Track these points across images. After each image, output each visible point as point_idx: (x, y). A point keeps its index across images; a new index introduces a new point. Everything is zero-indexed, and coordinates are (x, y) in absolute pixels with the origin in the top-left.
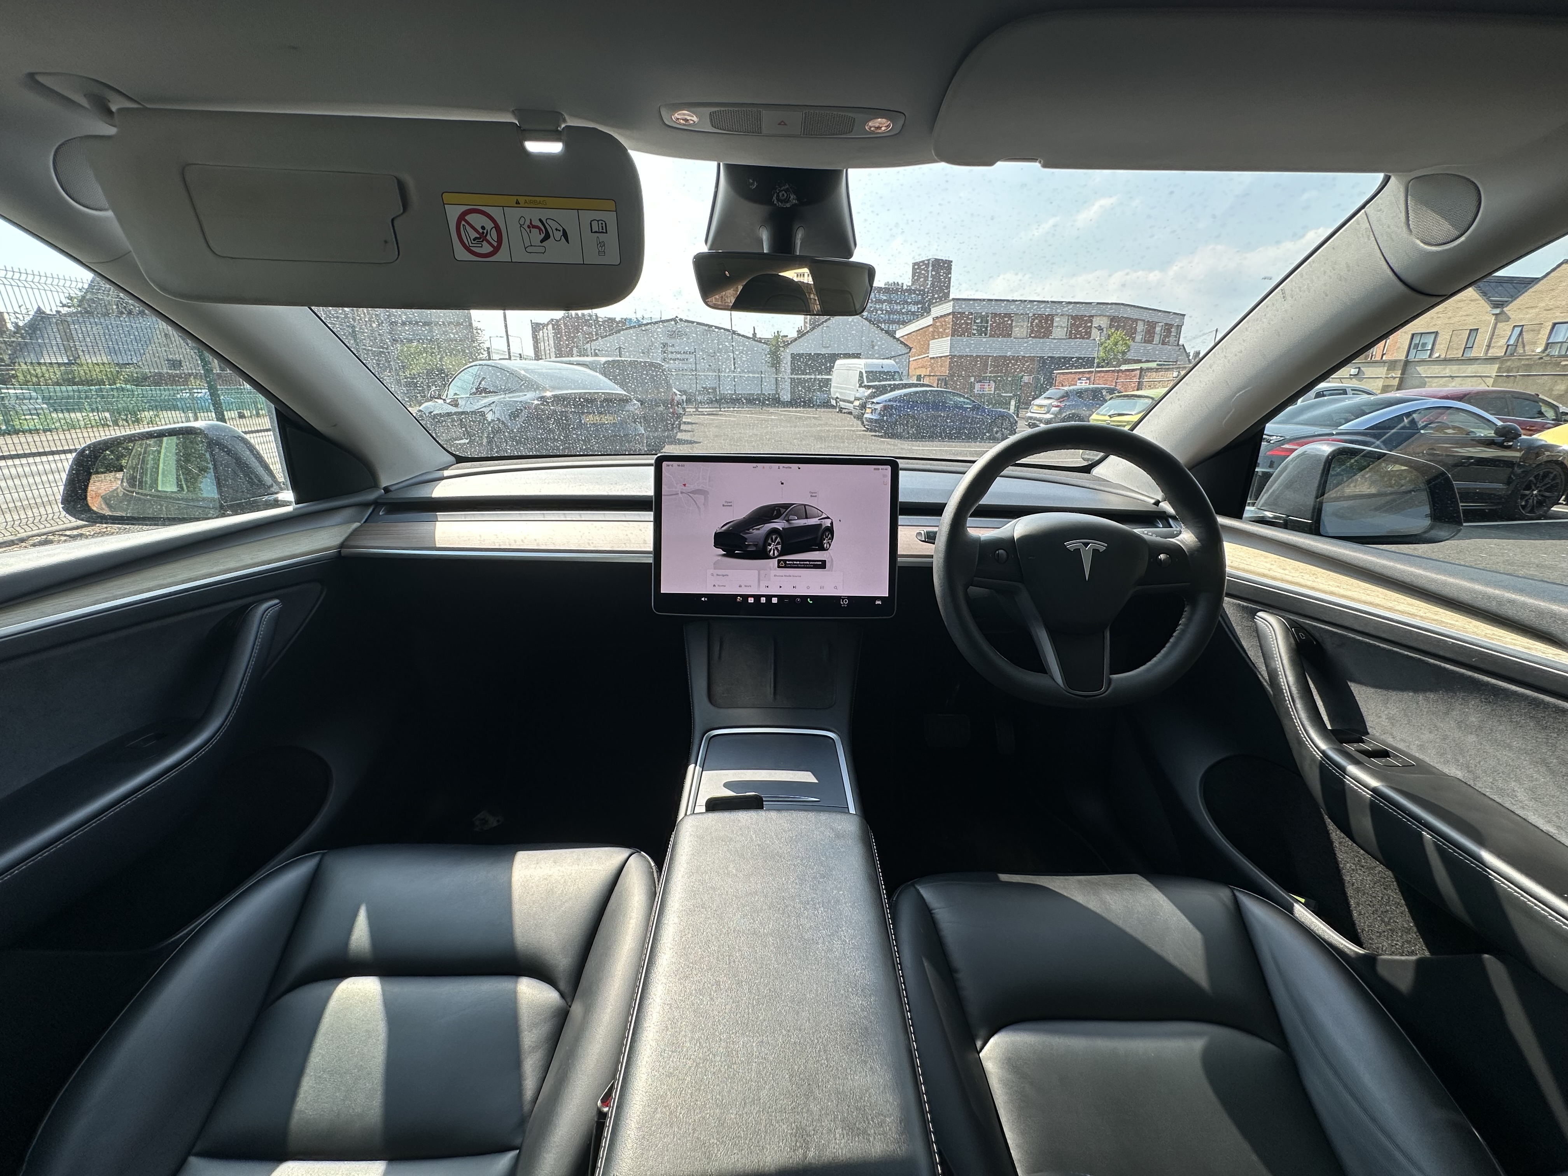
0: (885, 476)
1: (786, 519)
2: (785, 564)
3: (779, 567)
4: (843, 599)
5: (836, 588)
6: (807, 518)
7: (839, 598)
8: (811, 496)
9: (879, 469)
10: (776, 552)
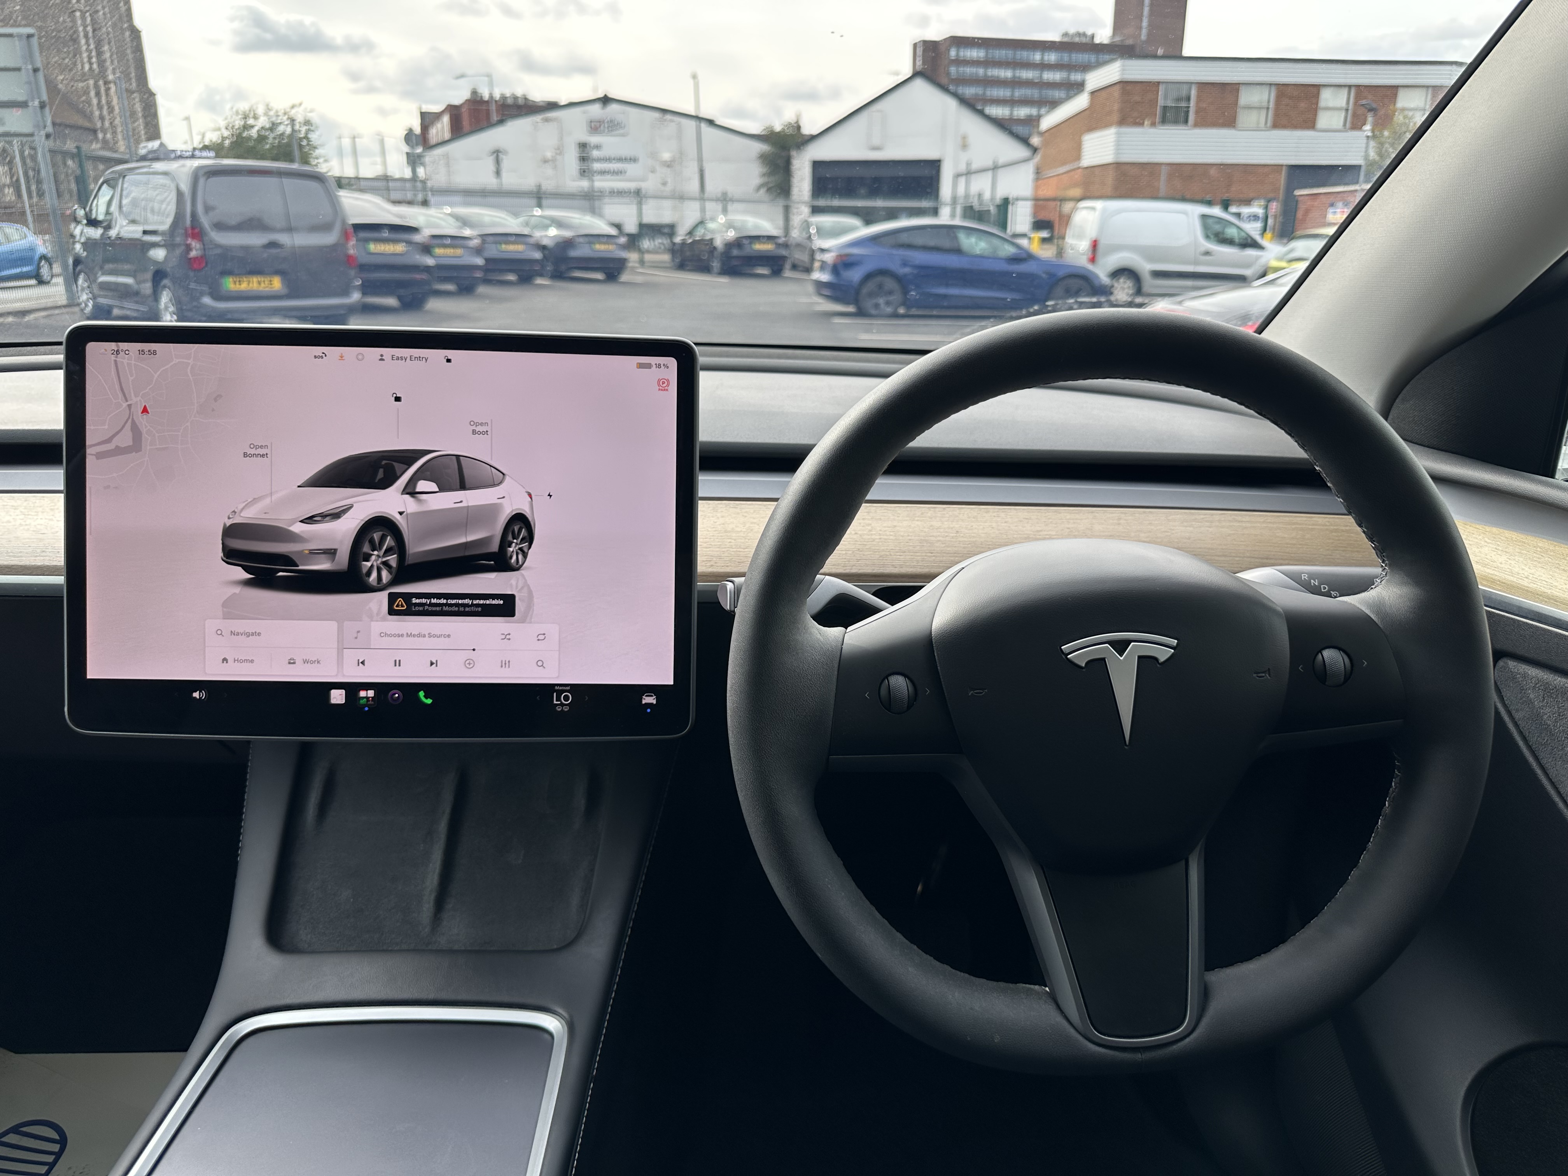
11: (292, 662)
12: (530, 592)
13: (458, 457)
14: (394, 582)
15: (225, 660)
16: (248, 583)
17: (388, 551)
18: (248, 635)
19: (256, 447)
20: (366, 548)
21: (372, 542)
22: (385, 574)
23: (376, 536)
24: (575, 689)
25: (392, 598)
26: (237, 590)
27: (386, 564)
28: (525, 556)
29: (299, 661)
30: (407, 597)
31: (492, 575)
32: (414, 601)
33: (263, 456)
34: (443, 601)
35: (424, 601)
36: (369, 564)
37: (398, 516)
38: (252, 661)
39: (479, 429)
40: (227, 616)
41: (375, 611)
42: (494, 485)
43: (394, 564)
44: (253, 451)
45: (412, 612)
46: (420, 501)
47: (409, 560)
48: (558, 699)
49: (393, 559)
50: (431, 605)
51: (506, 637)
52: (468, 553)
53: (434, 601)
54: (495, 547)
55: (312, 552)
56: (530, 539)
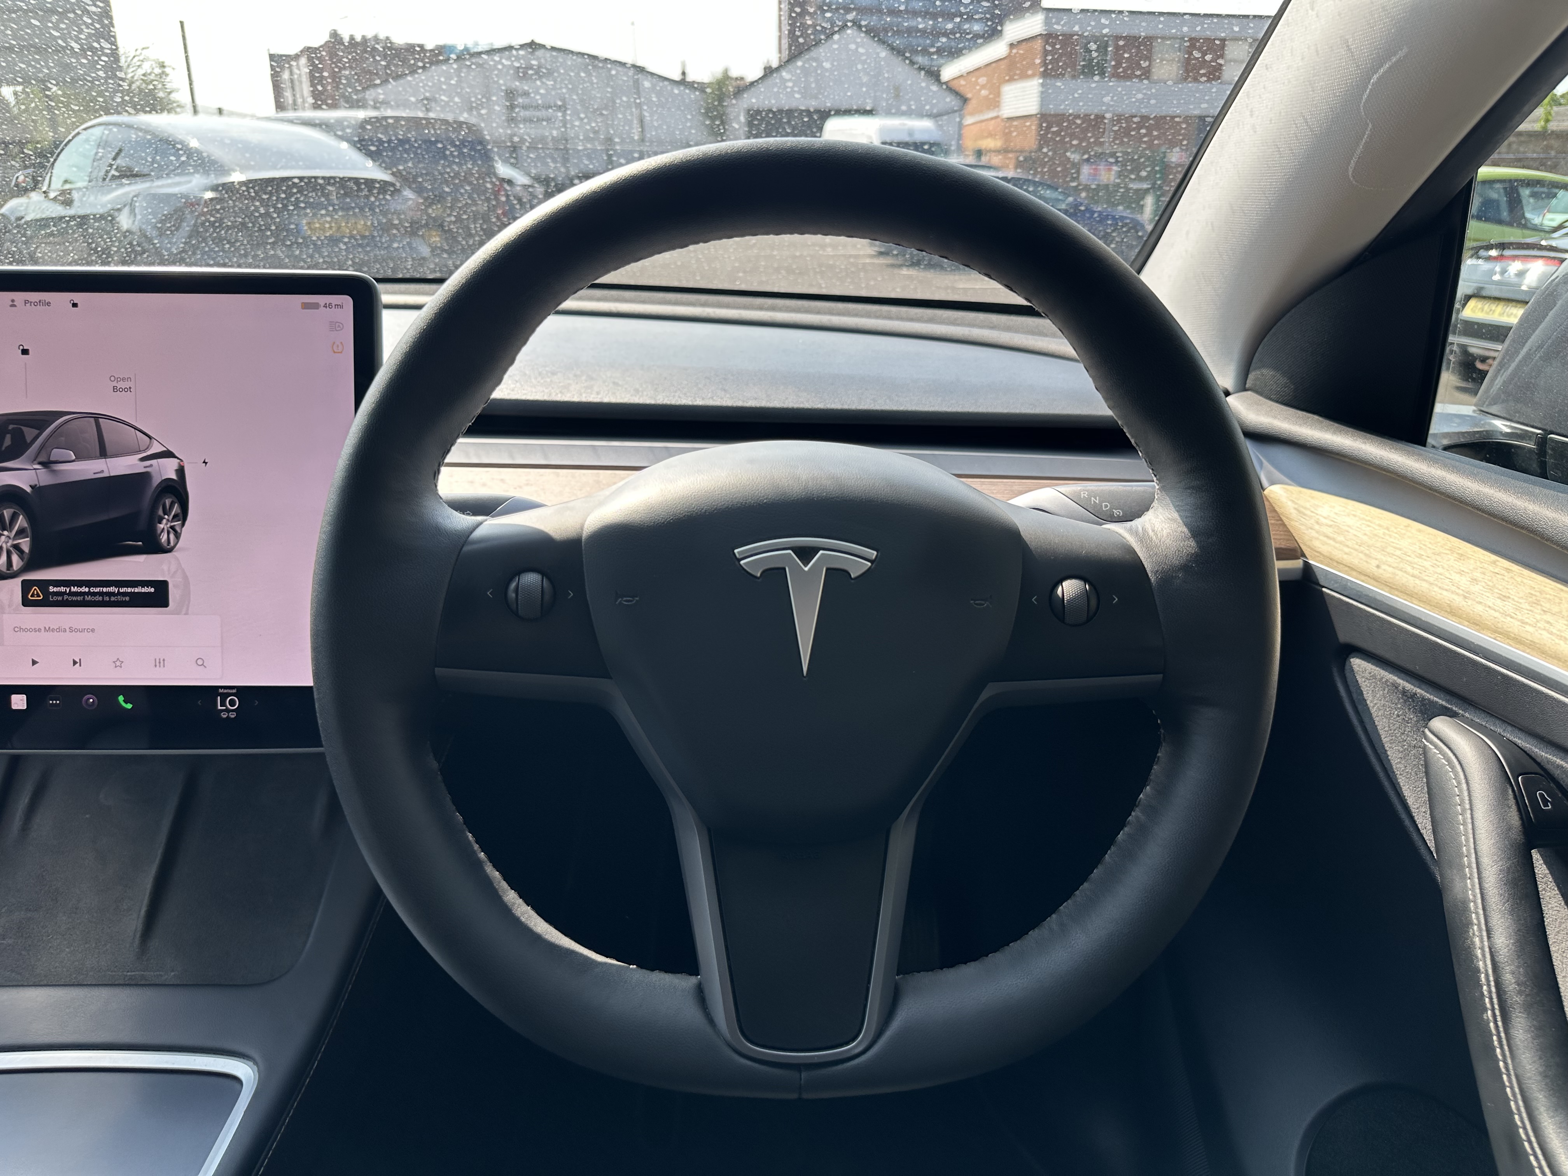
0: (334, 326)
1: (42, 459)
2: (46, 593)
3: (26, 603)
4: (224, 697)
5: (200, 663)
6: (103, 453)
7: (211, 692)
8: (115, 389)
9: (316, 306)
10: (15, 558)
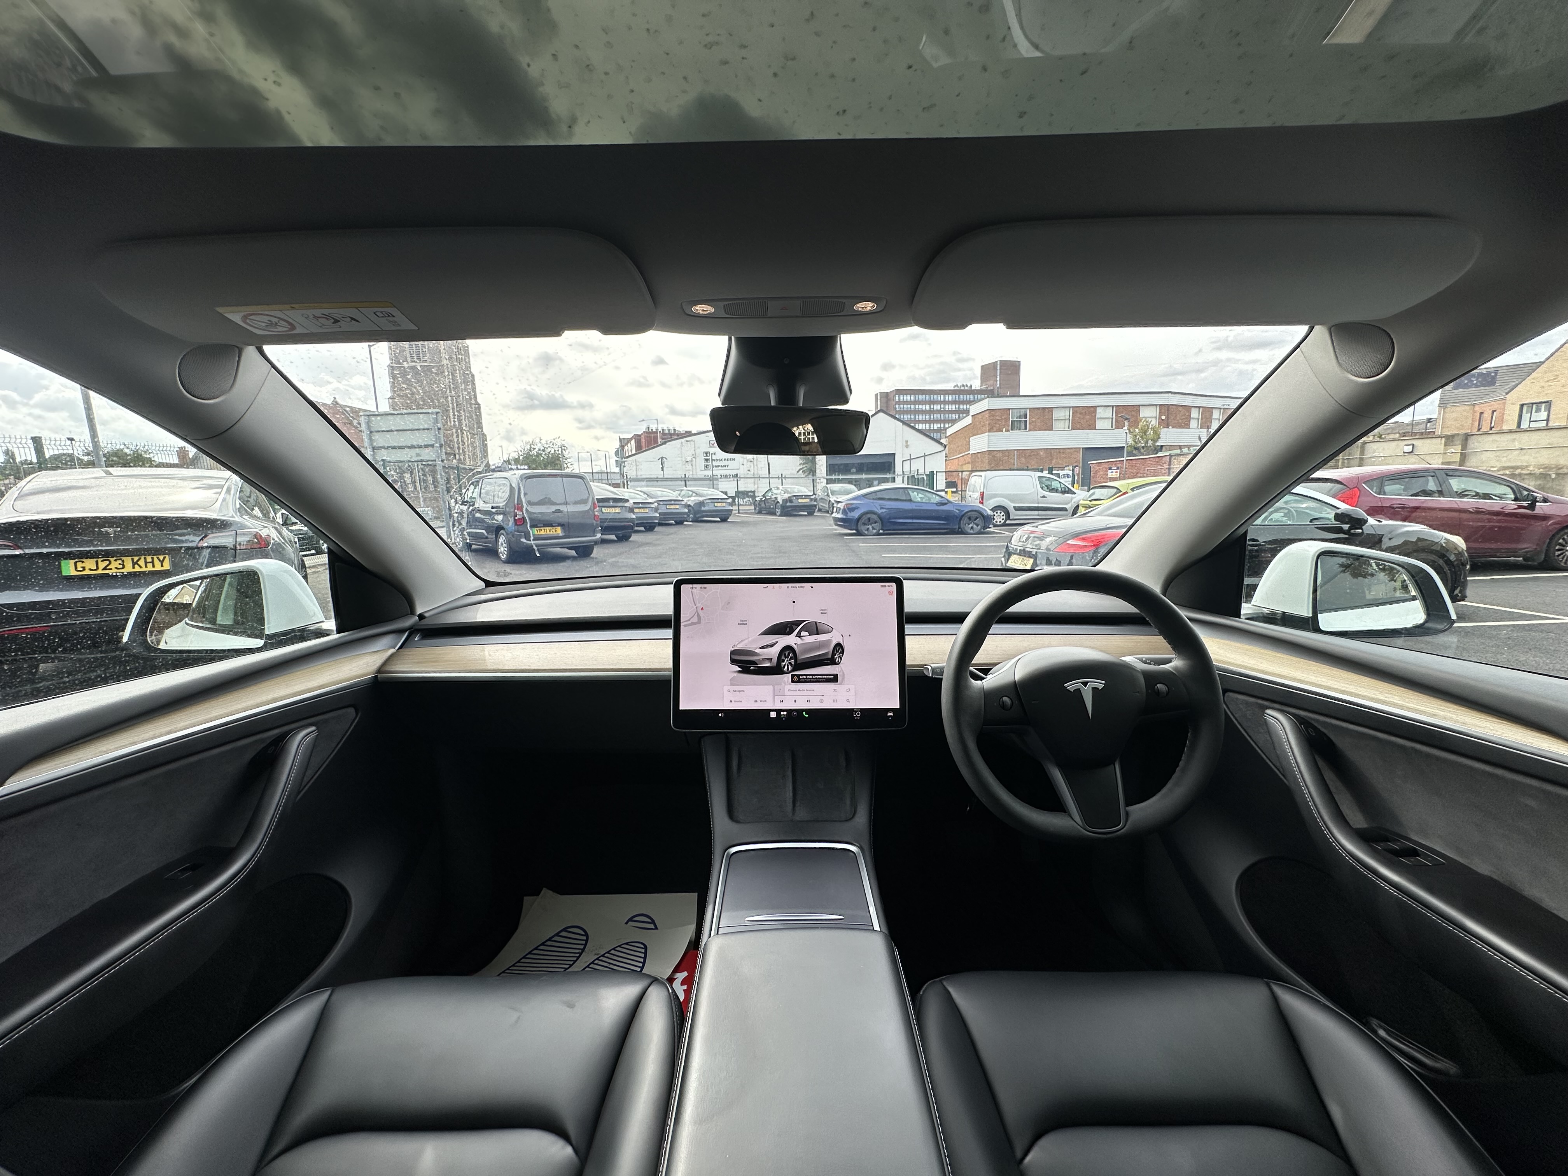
11: (756, 701)
12: (844, 673)
13: (816, 622)
14: (792, 671)
15: (731, 701)
16: (739, 672)
17: (791, 659)
18: (739, 691)
19: (743, 621)
20: (783, 658)
21: (785, 655)
22: (790, 667)
23: (787, 653)
24: (862, 710)
25: (793, 676)
26: (736, 674)
27: (790, 663)
28: (841, 659)
29: (759, 701)
30: (798, 676)
31: (829, 667)
32: (801, 677)
33: (745, 624)
34: (811, 677)
35: (804, 677)
36: (784, 663)
37: (794, 645)
38: (741, 702)
39: (823, 612)
40: (731, 685)
41: (786, 681)
42: (829, 633)
43: (793, 663)
44: (741, 623)
45: (799, 681)
46: (802, 639)
47: (799, 662)
48: (855, 714)
49: (793, 661)
50: (807, 678)
51: (835, 690)
52: (821, 658)
53: (808, 677)
54: (830, 656)
55: (763, 659)
56: (843, 652)
